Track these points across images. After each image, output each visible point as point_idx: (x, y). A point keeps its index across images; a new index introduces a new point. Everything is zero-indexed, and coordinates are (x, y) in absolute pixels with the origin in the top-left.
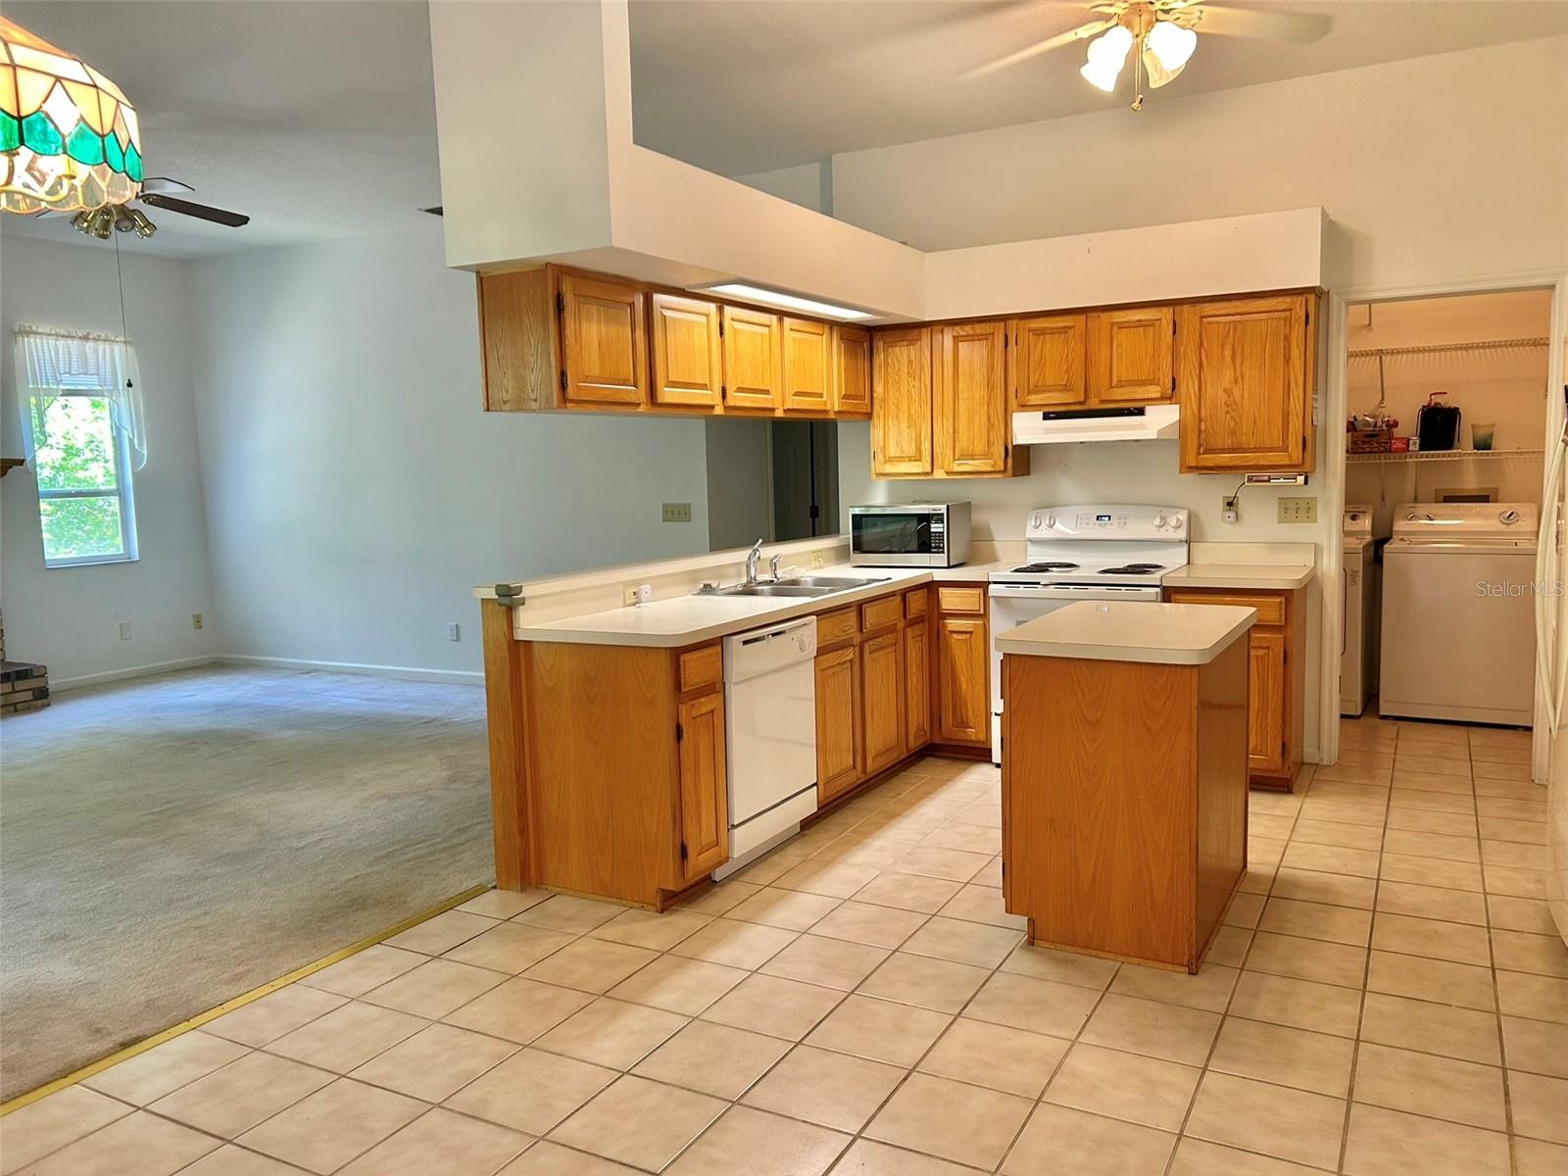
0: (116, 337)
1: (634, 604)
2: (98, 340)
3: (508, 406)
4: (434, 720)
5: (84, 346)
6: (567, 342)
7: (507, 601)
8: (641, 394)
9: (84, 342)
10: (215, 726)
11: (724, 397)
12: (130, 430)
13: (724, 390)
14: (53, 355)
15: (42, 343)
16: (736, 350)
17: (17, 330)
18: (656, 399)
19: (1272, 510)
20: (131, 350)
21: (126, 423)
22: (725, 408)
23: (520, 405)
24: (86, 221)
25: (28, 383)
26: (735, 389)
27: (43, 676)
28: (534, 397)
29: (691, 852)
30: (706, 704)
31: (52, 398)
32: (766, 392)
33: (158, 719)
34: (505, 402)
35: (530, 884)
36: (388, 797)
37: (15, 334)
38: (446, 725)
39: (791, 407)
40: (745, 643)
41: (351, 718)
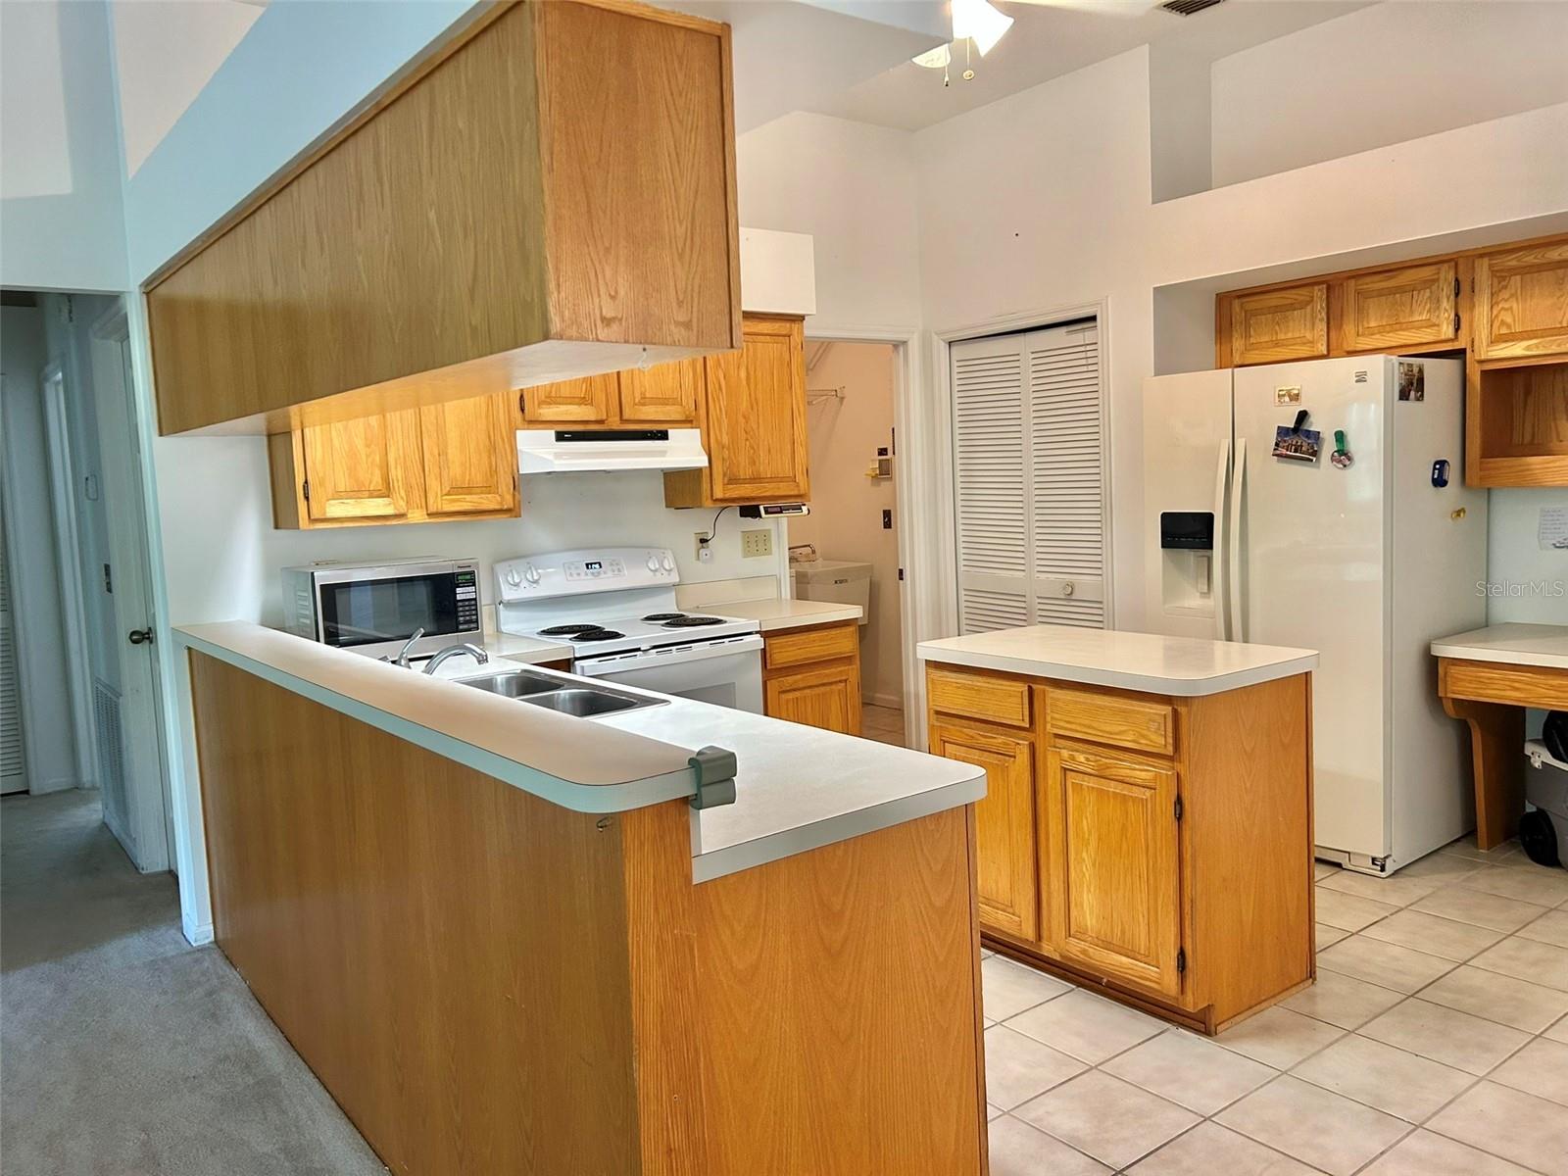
19: (738, 543)
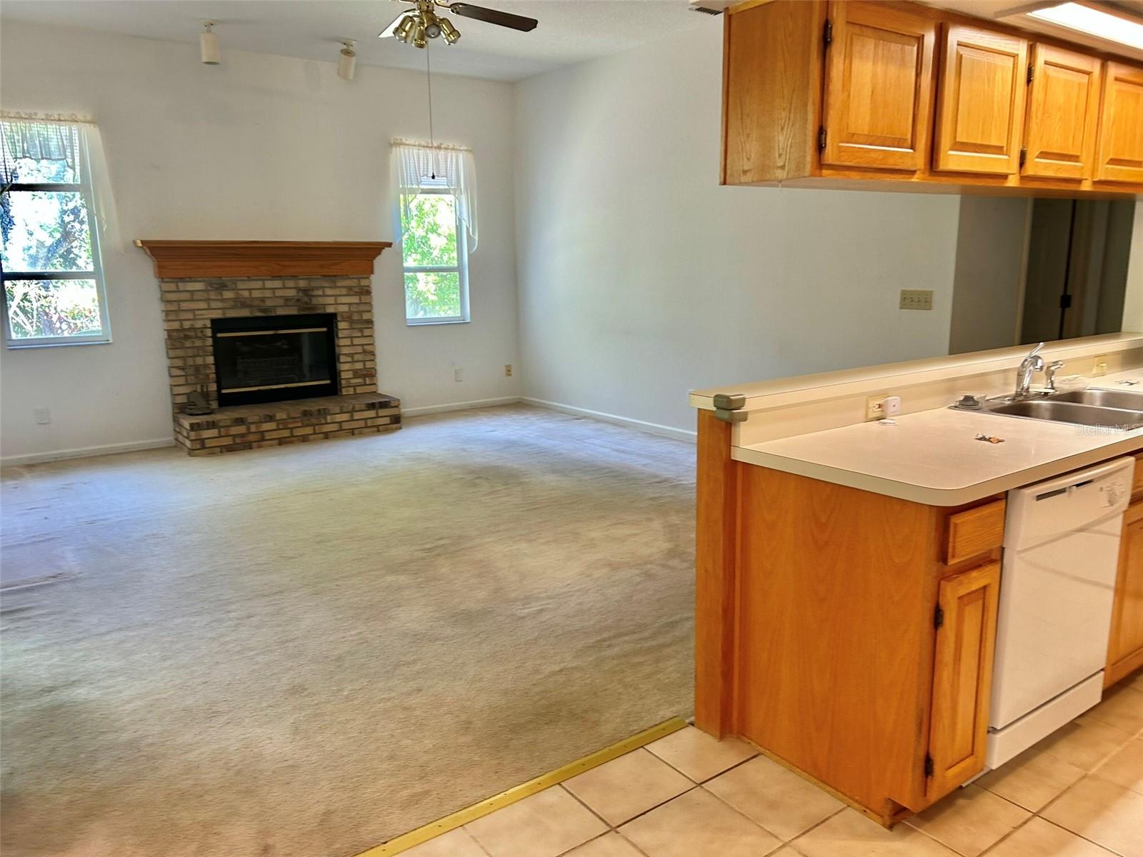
0: (460, 146)
1: (879, 419)
2: (448, 149)
3: (748, 178)
4: (666, 480)
5: (438, 154)
6: (831, 87)
7: (725, 415)
8: (918, 159)
9: (438, 151)
10: (500, 463)
11: (1022, 164)
12: (467, 221)
13: (1023, 155)
14: (416, 159)
15: (409, 152)
16: (1045, 102)
17: (392, 142)
18: (937, 166)
20: (470, 156)
21: (465, 215)
22: (1023, 178)
23: (763, 178)
24: (405, 32)
25: (399, 184)
26: (1037, 153)
27: (397, 407)
28: (780, 164)
29: (938, 768)
30: (976, 580)
31: (414, 195)
32: (1074, 158)
33: (464, 450)
34: (745, 172)
35: (731, 732)
36: (610, 565)
37: (391, 145)
38: (675, 487)
39: (1103, 178)
40: (1040, 497)
41: (601, 469)
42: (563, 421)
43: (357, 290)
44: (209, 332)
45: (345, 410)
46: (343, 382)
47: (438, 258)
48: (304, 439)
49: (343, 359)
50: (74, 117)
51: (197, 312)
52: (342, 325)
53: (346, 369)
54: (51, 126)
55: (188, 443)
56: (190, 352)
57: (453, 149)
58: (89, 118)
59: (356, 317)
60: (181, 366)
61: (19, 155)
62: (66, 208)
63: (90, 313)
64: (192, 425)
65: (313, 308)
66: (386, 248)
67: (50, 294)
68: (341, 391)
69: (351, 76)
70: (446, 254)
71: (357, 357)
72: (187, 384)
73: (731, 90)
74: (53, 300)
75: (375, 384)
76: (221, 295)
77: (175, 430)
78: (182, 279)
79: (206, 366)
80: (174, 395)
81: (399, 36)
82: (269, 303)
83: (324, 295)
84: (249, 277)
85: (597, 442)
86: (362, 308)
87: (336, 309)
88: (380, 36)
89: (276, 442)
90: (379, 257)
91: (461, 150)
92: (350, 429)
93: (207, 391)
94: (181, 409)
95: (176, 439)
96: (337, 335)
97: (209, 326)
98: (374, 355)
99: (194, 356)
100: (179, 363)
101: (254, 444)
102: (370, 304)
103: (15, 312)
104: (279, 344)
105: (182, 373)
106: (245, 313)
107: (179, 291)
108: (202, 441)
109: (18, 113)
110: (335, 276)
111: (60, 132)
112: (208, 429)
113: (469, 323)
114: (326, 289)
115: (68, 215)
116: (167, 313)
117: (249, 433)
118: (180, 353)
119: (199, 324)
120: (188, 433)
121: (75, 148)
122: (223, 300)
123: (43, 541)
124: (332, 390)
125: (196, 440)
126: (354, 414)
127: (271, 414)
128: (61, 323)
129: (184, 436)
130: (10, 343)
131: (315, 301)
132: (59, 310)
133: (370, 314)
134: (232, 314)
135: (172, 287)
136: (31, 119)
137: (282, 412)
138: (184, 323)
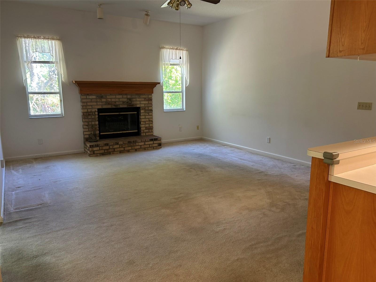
2: (180, 50)
3: (342, 54)
5: (176, 51)
12: (186, 75)
14: (169, 53)
15: (166, 51)
17: (161, 47)
20: (187, 52)
21: (185, 73)
23: (351, 54)
24: (172, 4)
25: (163, 62)
27: (160, 140)
31: (168, 66)
33: (184, 157)
36: (248, 209)
42: (218, 146)
43: (147, 99)
44: (97, 113)
45: (143, 141)
46: (142, 131)
47: (172, 88)
48: (128, 151)
49: (142, 123)
50: (53, 38)
51: (93, 106)
52: (142, 111)
53: (143, 126)
54: (45, 41)
55: (89, 152)
56: (90, 120)
57: (182, 50)
58: (58, 38)
59: (147, 108)
60: (87, 125)
61: (34, 51)
62: (51, 70)
63: (58, 105)
64: (90, 146)
65: (133, 105)
66: (158, 84)
67: (45, 98)
68: (141, 134)
69: (148, 24)
70: (174, 87)
71: (147, 122)
72: (89, 131)
73: (334, 15)
74: (46, 101)
75: (152, 132)
76: (101, 100)
77: (84, 147)
78: (88, 95)
79: (95, 125)
80: (84, 135)
81: (170, 6)
82: (117, 103)
83: (136, 101)
84: (111, 94)
85: (232, 155)
86: (149, 105)
87: (140, 105)
88: (161, 7)
89: (119, 152)
90: (155, 87)
91: (184, 50)
92: (144, 148)
93: (96, 134)
94: (87, 140)
95: (85, 150)
96: (140, 115)
97: (97, 111)
98: (153, 122)
99: (92, 121)
100: (86, 124)
101: (111, 153)
102: (152, 104)
103: (34, 104)
104: (120, 117)
105: (87, 127)
106: (109, 107)
107: (86, 99)
108: (94, 151)
109: (34, 36)
110: (140, 94)
111: (49, 43)
112: (96, 147)
113: (185, 111)
114: (137, 99)
115: (52, 73)
116: (83, 106)
117: (110, 148)
118: (87, 120)
119: (93, 110)
120: (89, 148)
121: (53, 48)
122: (102, 102)
123: (38, 189)
124: (138, 134)
125: (91, 151)
126: (146, 142)
127: (117, 142)
128: (48, 108)
129: (87, 150)
130: (30, 116)
131: (133, 103)
132: (48, 104)
133: (152, 107)
134: (105, 107)
135: (85, 97)
136: (39, 38)
137: (121, 141)
138: (88, 110)
